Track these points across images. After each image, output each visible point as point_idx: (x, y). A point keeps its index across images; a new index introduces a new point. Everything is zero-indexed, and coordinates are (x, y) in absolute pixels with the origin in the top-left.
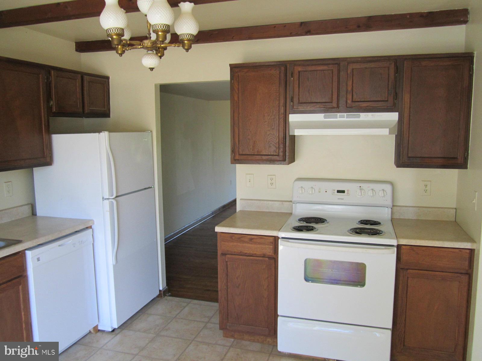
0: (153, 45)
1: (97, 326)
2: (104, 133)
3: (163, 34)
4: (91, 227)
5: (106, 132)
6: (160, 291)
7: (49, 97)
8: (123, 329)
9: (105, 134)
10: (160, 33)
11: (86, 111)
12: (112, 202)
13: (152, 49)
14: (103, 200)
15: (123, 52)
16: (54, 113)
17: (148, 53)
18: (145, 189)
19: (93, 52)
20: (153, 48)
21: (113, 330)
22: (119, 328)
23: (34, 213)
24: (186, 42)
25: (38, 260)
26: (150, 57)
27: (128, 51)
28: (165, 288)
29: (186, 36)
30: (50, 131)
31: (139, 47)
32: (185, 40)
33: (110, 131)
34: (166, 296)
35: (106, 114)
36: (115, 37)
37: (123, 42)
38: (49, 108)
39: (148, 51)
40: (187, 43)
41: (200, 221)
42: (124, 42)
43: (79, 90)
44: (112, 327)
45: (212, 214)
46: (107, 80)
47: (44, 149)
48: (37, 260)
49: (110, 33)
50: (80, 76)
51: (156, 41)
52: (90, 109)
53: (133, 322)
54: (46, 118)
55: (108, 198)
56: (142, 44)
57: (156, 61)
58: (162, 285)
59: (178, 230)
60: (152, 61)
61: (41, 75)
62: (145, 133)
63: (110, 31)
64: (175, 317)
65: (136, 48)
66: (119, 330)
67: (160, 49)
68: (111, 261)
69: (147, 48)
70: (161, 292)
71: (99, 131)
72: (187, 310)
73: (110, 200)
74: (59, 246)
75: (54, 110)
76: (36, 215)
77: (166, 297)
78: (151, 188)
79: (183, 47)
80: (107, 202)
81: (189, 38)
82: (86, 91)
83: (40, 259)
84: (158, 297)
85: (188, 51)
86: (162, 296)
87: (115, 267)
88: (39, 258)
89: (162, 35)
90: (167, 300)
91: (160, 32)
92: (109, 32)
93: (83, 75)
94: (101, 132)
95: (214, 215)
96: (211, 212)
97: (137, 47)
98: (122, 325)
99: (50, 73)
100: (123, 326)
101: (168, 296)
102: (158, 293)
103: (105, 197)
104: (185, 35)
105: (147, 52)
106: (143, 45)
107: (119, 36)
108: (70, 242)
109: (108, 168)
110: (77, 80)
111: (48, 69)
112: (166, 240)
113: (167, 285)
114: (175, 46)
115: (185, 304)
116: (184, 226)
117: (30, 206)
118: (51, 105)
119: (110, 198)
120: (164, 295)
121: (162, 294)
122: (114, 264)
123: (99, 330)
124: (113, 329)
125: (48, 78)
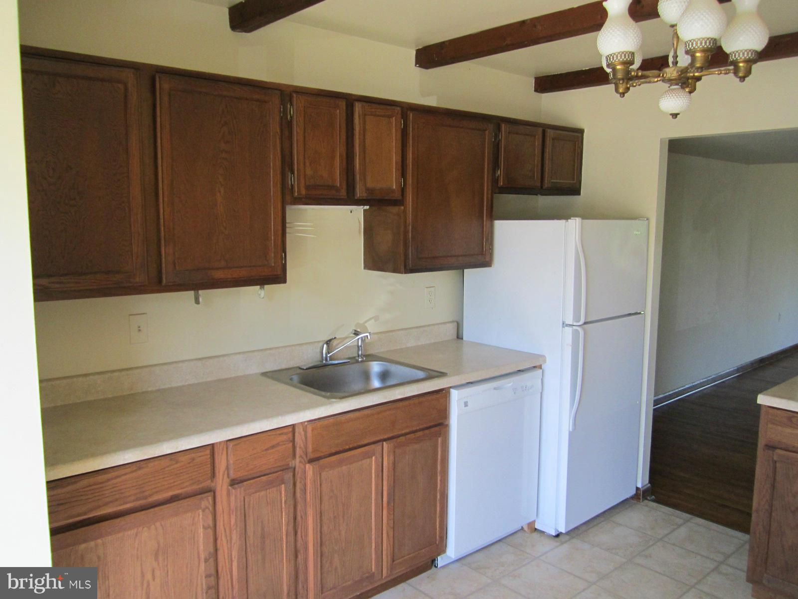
0: (681, 74)
1: (534, 522)
2: (574, 221)
3: (703, 55)
4: (540, 367)
5: (577, 219)
6: (637, 489)
7: (495, 165)
8: (573, 538)
9: (576, 222)
10: (698, 55)
11: (546, 185)
12: (577, 330)
13: (678, 81)
14: (563, 327)
15: (628, 89)
16: (502, 188)
17: (671, 89)
18: (630, 315)
19: (562, 90)
20: (680, 80)
21: (557, 536)
22: (568, 533)
23: (459, 337)
24: (741, 65)
25: (466, 404)
26: (674, 95)
27: (634, 88)
28: (645, 486)
29: (743, 54)
30: (493, 215)
31: (656, 80)
32: (739, 62)
33: (584, 217)
34: (647, 499)
35: (575, 190)
36: (618, 67)
37: (631, 74)
38: (495, 181)
39: (671, 85)
40: (743, 66)
41: (714, 380)
42: (633, 73)
43: (538, 152)
44: (556, 530)
45: (738, 370)
46: (579, 135)
47: (483, 243)
48: (464, 405)
49: (612, 62)
50: (541, 130)
51: (689, 67)
52: (552, 182)
53: (589, 529)
54: (490, 196)
55: (571, 323)
56: (661, 75)
57: (684, 101)
58: (641, 479)
59: (672, 390)
60: (678, 101)
61: (487, 132)
62: (637, 221)
63: (613, 58)
64: (661, 539)
65: (650, 82)
66: (567, 537)
67: (690, 81)
68: (567, 425)
69: (670, 81)
70: (639, 492)
71: (567, 218)
72: (683, 532)
73: (574, 327)
74: (495, 389)
75: (501, 184)
76: (462, 339)
77: (646, 501)
78: (640, 313)
79: (736, 73)
80: (569, 330)
81: (747, 57)
82: (548, 153)
83: (469, 404)
84: (632, 498)
85: (744, 80)
86: (640, 499)
87: (571, 434)
88: (467, 402)
89: (701, 56)
90: (647, 506)
91: (699, 52)
92: (610, 60)
93: (544, 128)
94: (570, 219)
95: (741, 373)
96: (736, 368)
97: (652, 80)
98: (571, 530)
99: (499, 129)
100: (574, 532)
101: (649, 500)
102: (633, 492)
103: (567, 323)
104: (741, 54)
105: (669, 87)
106: (663, 76)
107: (626, 65)
108: (510, 385)
109: (575, 277)
110: (537, 136)
111: (497, 122)
112: (656, 402)
113: (650, 482)
114: (721, 73)
115: (680, 521)
116: (683, 387)
117: (456, 324)
118: (497, 175)
119: (575, 324)
120: (643, 497)
121: (640, 496)
122: (571, 430)
123: (536, 529)
124: (557, 533)
125: (496, 136)
